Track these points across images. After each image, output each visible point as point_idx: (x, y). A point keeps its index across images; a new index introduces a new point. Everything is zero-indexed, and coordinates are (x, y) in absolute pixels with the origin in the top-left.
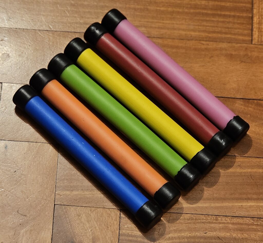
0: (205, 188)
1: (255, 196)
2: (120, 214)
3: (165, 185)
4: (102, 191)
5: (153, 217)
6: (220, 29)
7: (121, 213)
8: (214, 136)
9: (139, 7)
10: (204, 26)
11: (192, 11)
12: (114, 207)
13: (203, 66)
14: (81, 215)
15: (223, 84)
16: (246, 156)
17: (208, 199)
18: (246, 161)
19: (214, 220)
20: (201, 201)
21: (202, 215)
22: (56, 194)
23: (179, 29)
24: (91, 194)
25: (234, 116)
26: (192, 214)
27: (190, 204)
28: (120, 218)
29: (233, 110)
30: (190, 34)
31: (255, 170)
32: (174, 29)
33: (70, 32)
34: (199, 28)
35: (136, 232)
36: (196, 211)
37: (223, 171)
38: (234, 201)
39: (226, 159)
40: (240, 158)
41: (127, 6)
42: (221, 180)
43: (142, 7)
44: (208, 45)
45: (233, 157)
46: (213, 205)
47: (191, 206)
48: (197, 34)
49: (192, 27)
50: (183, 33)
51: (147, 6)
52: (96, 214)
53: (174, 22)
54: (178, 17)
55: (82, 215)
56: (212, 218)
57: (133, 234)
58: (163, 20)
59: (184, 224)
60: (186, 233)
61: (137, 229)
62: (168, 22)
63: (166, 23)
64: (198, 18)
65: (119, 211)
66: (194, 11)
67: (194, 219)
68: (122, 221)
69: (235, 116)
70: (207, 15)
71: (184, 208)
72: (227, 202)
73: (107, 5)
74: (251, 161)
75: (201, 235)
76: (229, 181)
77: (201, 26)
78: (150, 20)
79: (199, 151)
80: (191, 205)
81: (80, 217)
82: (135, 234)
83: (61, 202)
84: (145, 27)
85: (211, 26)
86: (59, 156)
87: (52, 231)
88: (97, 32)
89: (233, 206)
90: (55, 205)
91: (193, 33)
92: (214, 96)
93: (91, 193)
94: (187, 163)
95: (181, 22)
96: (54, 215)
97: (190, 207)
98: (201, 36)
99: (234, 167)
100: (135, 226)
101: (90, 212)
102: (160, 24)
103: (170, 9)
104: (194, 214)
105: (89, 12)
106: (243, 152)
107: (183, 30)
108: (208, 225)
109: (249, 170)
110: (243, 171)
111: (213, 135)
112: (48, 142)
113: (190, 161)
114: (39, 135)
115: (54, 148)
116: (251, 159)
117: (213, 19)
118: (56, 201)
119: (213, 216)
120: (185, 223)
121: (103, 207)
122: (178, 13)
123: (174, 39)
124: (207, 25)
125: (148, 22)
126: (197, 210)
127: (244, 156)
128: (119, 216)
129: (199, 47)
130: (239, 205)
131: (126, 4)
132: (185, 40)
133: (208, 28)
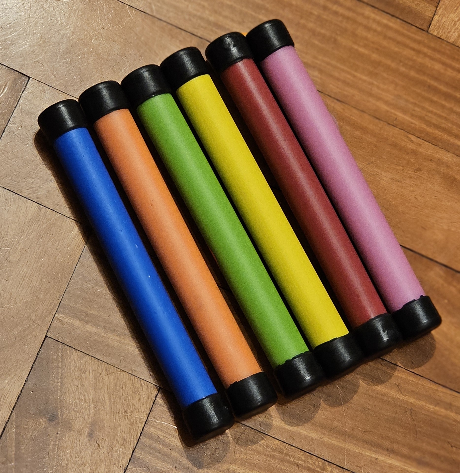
0: (323, 405)
1: (405, 451)
2: (157, 395)
3: (256, 377)
4: (139, 342)
5: (213, 424)
6: (450, 125)
7: (159, 395)
8: (374, 319)
9: (323, 31)
10: (423, 108)
11: (413, 73)
12: (151, 380)
13: (398, 181)
14: (87, 372)
15: (422, 227)
16: (416, 372)
17: (322, 426)
18: (412, 381)
19: (318, 466)
20: (307, 425)
21: (299, 450)
22: (55, 317)
23: (379, 99)
24: (117, 341)
25: (422, 296)
26: (283, 442)
28: (154, 403)
29: (422, 281)
30: (396, 115)
31: (421, 403)
32: (370, 94)
33: (185, 31)
34: (414, 110)
35: (173, 439)
36: (292, 440)
37: (365, 385)
38: (365, 446)
39: (378, 366)
40: (403, 371)
41: (303, 21)
42: (356, 399)
43: (328, 34)
44: (420, 145)
45: (392, 365)
46: (325, 439)
47: (287, 427)
48: (407, 118)
49: (402, 103)
50: (384, 107)
51: (337, 34)
52: (114, 379)
53: (375, 83)
54: (385, 75)
55: (89, 372)
56: (317, 464)
57: (167, 441)
58: (356, 71)
59: (263, 456)
61: (176, 434)
62: (364, 78)
63: (360, 79)
64: (419, 91)
65: (156, 391)
66: (417, 76)
67: (285, 452)
68: (155, 409)
69: (424, 295)
70: (436, 91)
71: (273, 427)
72: (352, 443)
73: (267, 6)
74: (420, 384)
76: (370, 407)
77: (419, 106)
78: (334, 62)
79: (338, 337)
81: (83, 376)
82: (171, 442)
83: (59, 336)
84: (321, 71)
85: (436, 114)
86: (85, 250)
87: (25, 383)
88: (234, 50)
89: (360, 453)
90: (46, 336)
91: (400, 115)
92: (399, 243)
93: (118, 339)
94: (307, 350)
95: (385, 87)
96: (38, 354)
97: (284, 428)
98: (413, 125)
99: (387, 383)
101: (104, 373)
102: (349, 76)
103: (375, 56)
104: (286, 443)
105: (231, 7)
106: (412, 362)
107: (386, 102)
109: (412, 400)
110: (401, 398)
111: (373, 317)
112: (74, 217)
113: (314, 349)
114: (63, 199)
115: (81, 233)
116: (422, 381)
117: (444, 103)
118: (51, 330)
119: (319, 460)
120: (265, 455)
121: (130, 373)
122: (388, 68)
123: (363, 111)
124: (431, 109)
125: (328, 64)
126: (295, 438)
127: (412, 371)
128: (154, 398)
129: (403, 143)
130: (371, 457)
131: (302, 17)
132: (382, 120)
133: (430, 115)
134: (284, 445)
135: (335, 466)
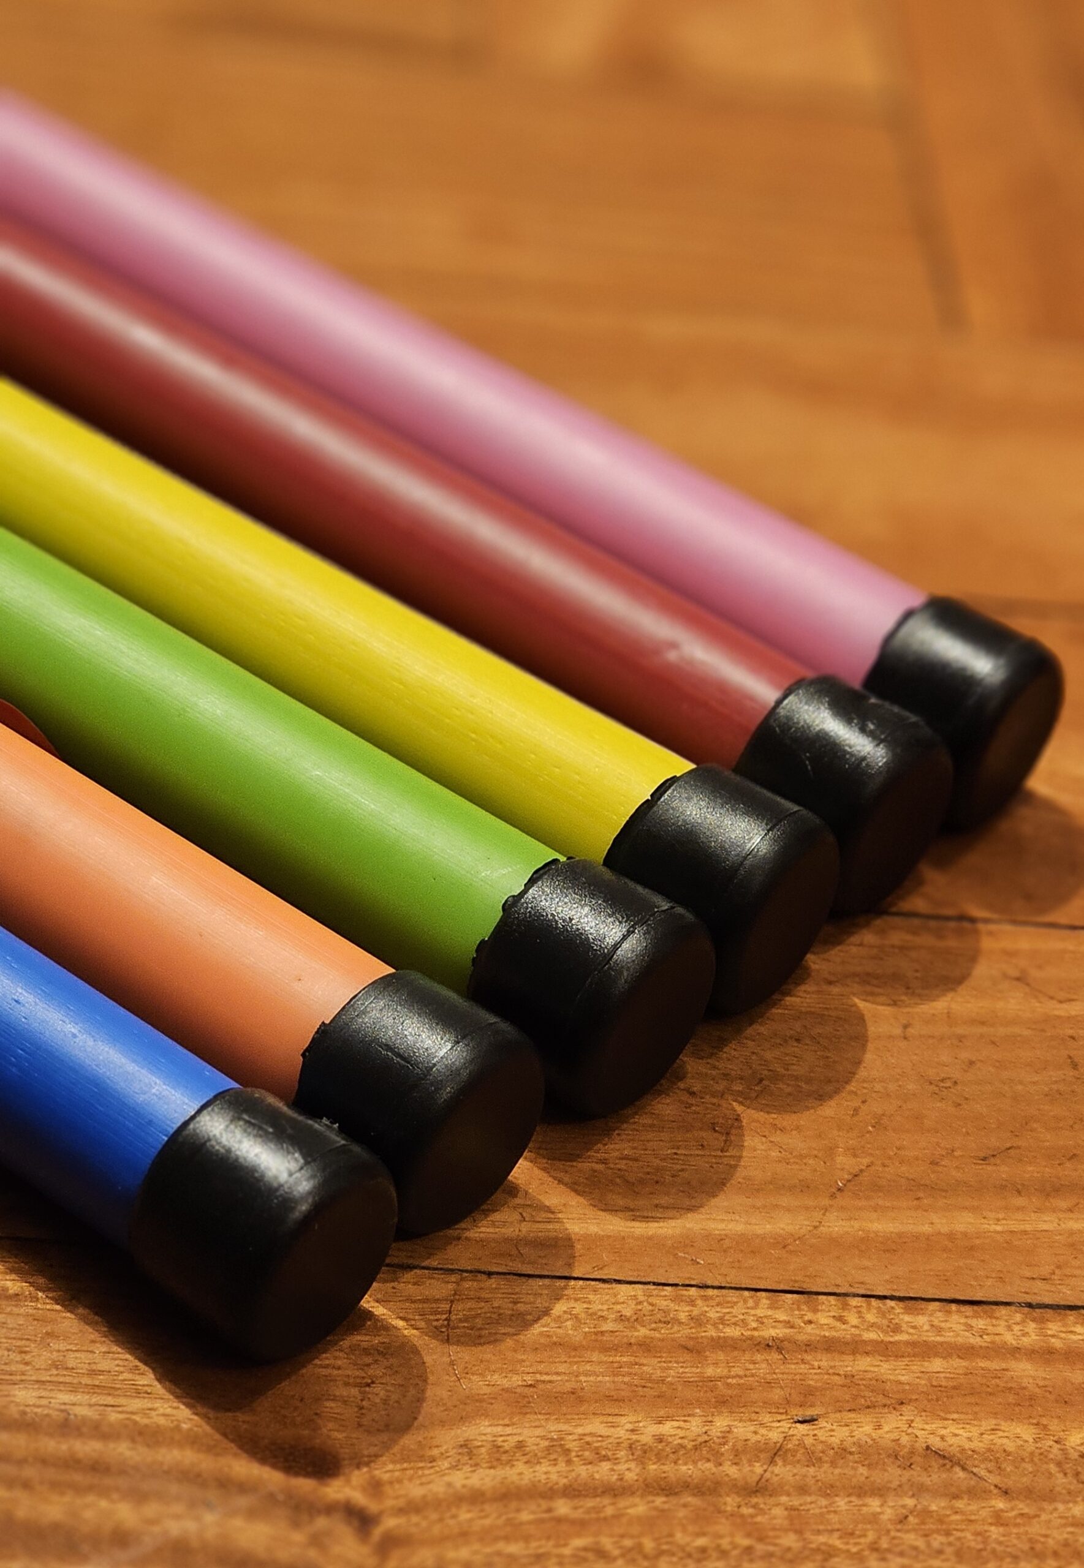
0: (749, 1115)
17: (792, 1187)
18: (1066, 951)
19: (866, 1326)
21: (747, 1293)
26: (656, 1284)
27: (634, 1214)
36: (693, 1269)
38: (1022, 1202)
39: (898, 937)
42: (877, 1061)
45: (953, 923)
46: (838, 1225)
47: (639, 1228)
56: (853, 1319)
57: (114, 1417)
59: (595, 1356)
60: (623, 1420)
61: (147, 1378)
67: (684, 1316)
71: (578, 1246)
75: (763, 1431)
80: (636, 1224)
82: (137, 1418)
89: (1016, 1232)
97: (632, 1237)
100: (128, 1356)
104: (675, 1285)
108: (824, 1361)
110: (1059, 1013)
119: (856, 1302)
120: (602, 1349)
134: (665, 1293)
135: (937, 1304)
